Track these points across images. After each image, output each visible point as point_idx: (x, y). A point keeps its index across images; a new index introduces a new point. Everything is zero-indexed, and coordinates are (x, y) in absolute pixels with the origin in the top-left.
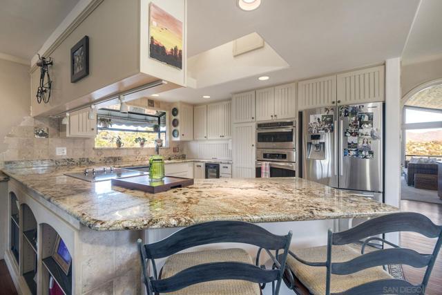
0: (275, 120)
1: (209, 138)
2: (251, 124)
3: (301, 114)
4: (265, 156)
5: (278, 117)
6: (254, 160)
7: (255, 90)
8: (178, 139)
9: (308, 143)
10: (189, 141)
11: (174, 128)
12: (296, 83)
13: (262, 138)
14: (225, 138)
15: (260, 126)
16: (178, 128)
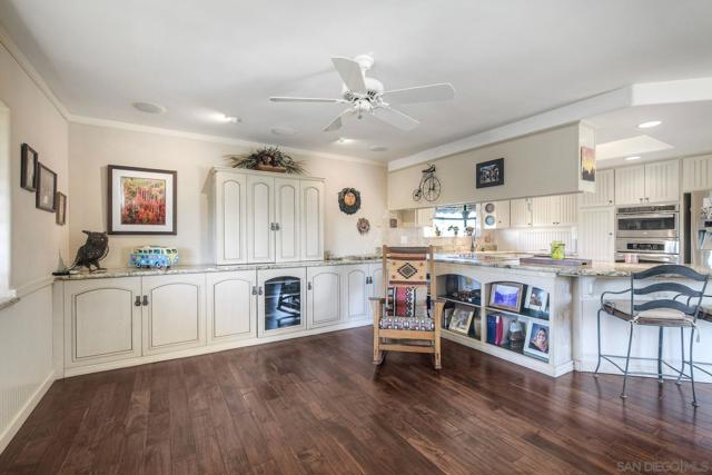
0: (645, 204)
1: (534, 225)
2: (608, 209)
3: (688, 197)
4: (630, 246)
5: (651, 201)
6: (612, 251)
7: (614, 169)
8: (494, 227)
9: (700, 231)
10: (502, 229)
11: (487, 215)
12: (681, 160)
13: (624, 225)
14: (561, 224)
15: (621, 211)
16: (494, 214)
